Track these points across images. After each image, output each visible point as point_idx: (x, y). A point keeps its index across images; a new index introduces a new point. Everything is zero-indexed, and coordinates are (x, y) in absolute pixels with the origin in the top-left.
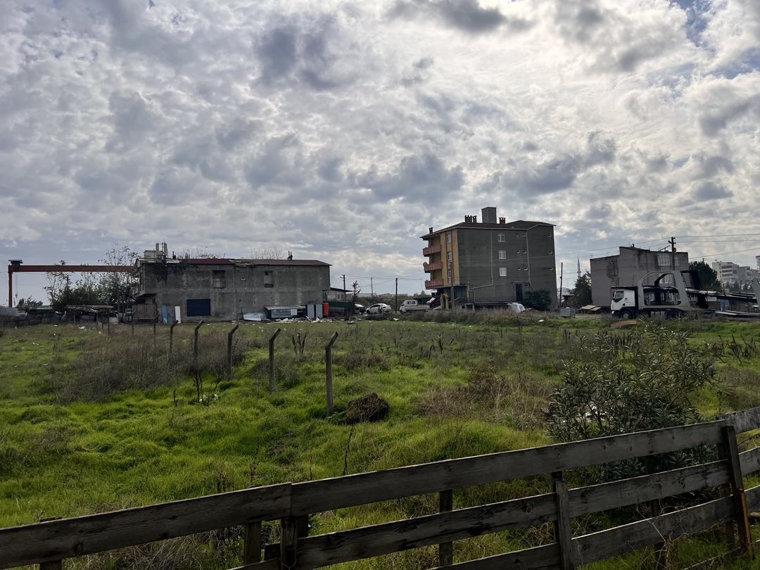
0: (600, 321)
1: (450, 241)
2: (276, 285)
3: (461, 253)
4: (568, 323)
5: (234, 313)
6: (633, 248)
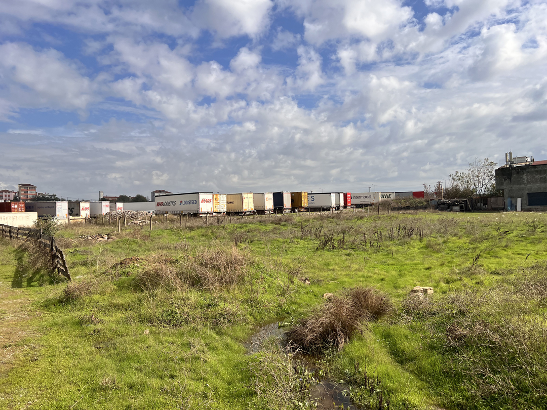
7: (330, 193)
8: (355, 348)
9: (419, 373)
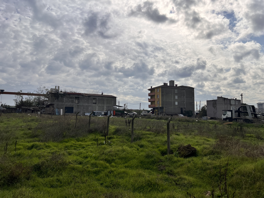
0: (218, 122)
1: (158, 91)
2: (97, 103)
3: (162, 95)
4: (207, 122)
5: (81, 113)
6: (221, 97)
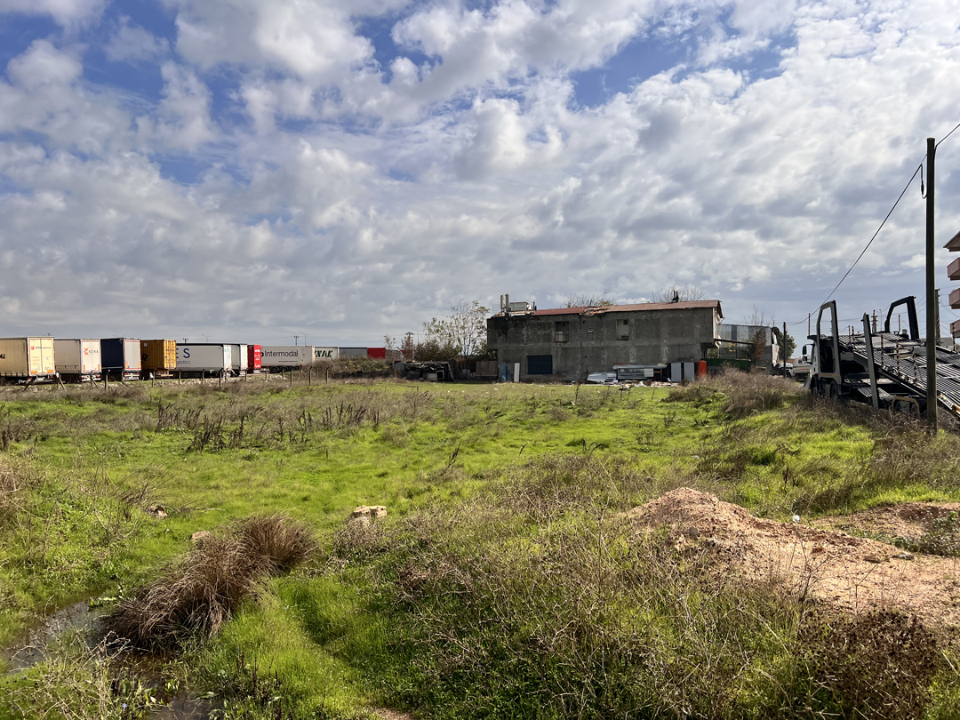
2: (633, 337)
5: (578, 372)
7: (222, 345)
8: (241, 628)
9: (350, 656)
